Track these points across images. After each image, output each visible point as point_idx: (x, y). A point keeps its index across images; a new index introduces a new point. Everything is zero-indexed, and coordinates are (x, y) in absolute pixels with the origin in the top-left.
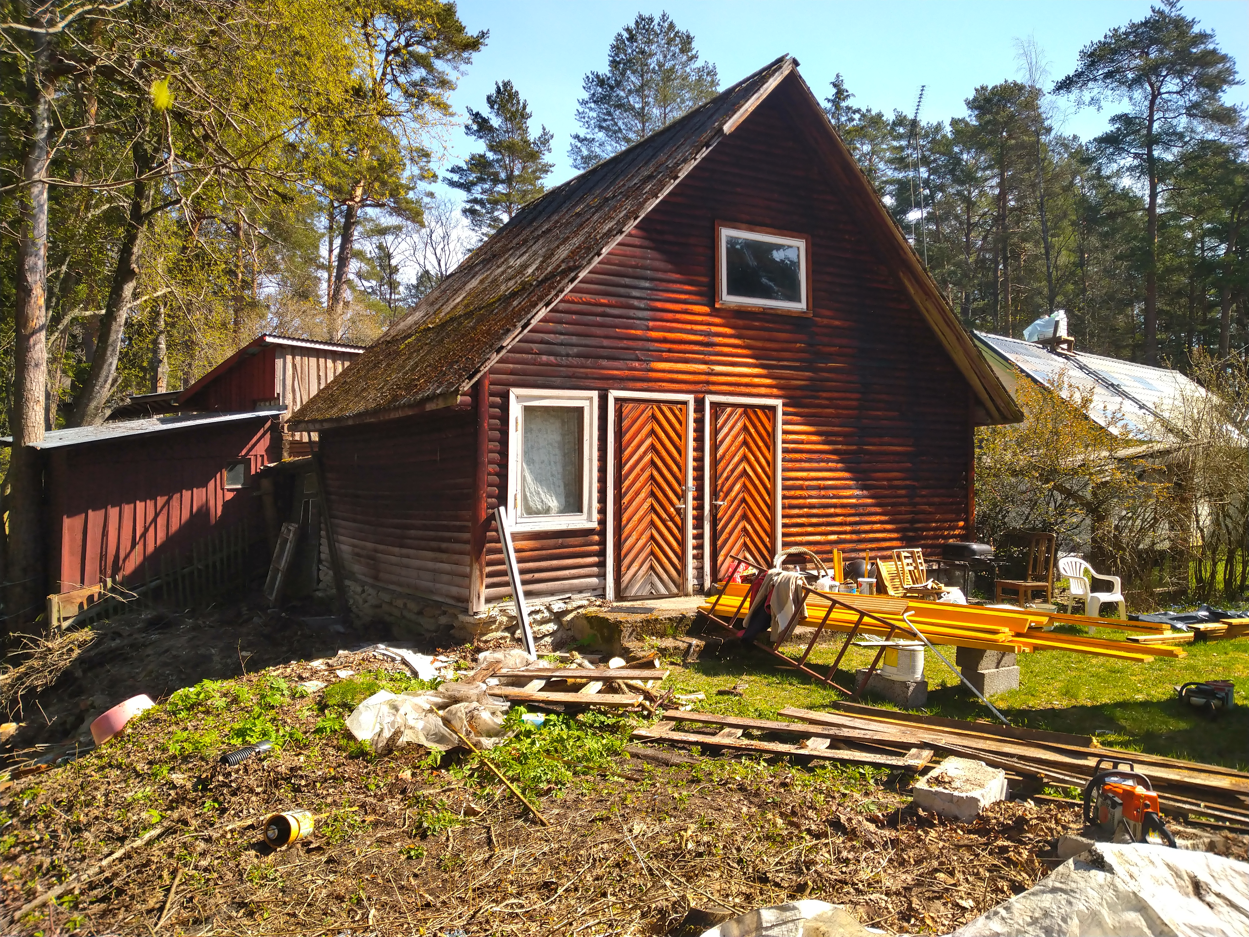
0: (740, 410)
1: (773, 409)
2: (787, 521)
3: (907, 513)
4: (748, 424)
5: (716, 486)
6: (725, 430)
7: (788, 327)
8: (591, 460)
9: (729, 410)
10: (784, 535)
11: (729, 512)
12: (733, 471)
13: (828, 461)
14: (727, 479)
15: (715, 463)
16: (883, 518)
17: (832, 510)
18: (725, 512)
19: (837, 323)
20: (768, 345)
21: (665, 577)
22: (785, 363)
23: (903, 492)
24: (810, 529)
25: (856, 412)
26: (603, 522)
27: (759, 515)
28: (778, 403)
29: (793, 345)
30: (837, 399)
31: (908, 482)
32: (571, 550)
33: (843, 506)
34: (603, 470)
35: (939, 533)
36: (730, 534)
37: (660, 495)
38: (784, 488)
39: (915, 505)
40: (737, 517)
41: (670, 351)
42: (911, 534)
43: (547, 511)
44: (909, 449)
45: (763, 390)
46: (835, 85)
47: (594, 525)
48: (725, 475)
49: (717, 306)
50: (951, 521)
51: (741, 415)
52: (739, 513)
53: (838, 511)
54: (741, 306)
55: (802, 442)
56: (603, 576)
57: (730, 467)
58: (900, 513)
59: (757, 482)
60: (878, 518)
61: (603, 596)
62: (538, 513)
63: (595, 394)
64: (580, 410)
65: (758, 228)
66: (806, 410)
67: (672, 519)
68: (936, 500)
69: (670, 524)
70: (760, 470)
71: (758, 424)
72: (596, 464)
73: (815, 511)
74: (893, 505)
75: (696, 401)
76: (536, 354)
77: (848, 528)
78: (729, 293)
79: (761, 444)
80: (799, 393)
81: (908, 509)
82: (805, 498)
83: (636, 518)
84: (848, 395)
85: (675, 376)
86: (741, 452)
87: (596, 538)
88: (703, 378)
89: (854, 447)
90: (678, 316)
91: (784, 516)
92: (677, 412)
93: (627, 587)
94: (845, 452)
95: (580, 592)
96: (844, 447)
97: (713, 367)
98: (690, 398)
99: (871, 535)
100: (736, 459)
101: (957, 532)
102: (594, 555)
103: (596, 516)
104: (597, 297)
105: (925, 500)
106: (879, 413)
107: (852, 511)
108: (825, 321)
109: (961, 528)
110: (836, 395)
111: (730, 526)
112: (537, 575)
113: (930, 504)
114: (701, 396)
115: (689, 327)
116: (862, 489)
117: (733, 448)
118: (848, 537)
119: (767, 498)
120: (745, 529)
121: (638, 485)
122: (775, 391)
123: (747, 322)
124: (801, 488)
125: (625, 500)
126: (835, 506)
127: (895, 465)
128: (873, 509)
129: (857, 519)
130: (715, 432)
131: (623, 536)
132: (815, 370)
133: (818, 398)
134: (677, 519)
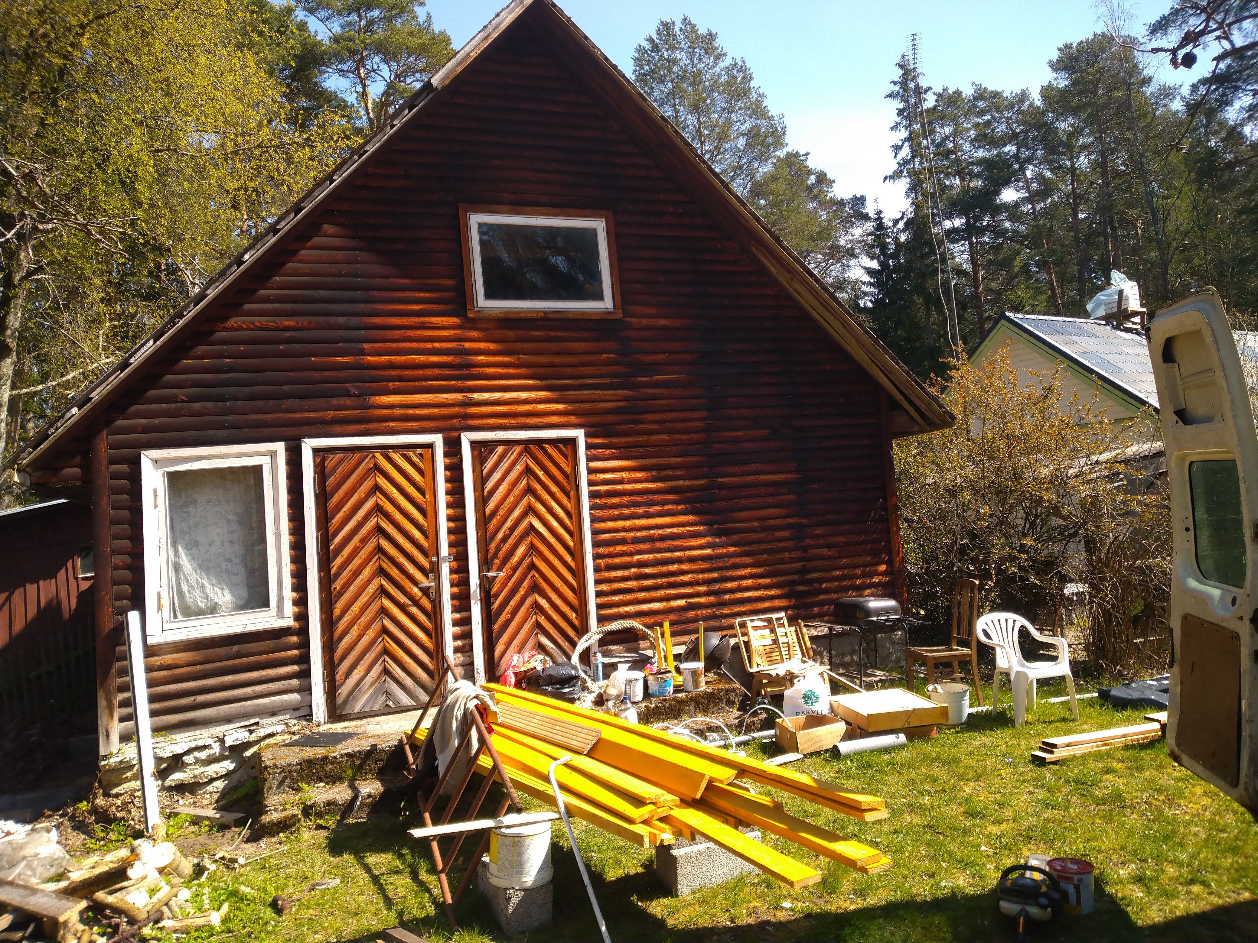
0: (518, 449)
1: (572, 442)
2: (604, 587)
3: (793, 560)
4: (532, 465)
5: (488, 551)
6: (497, 476)
7: (586, 334)
8: (278, 535)
9: (500, 449)
10: (599, 607)
11: (510, 585)
12: (512, 529)
13: (662, 503)
14: (504, 540)
15: (483, 521)
16: (755, 571)
17: (675, 567)
18: (504, 585)
19: (662, 322)
20: (558, 360)
21: (408, 681)
22: (587, 381)
23: (785, 534)
24: (642, 595)
25: (702, 435)
26: (302, 617)
27: (559, 584)
28: (579, 434)
29: (596, 357)
30: (671, 421)
31: (792, 520)
32: (254, 659)
33: (691, 560)
34: (298, 546)
35: (847, 583)
36: (514, 613)
37: (395, 572)
38: (595, 545)
39: (805, 549)
40: (522, 591)
41: (400, 379)
42: (801, 588)
43: (213, 610)
44: (790, 476)
45: (554, 420)
46: (901, 66)
47: (289, 622)
48: (500, 535)
49: (471, 315)
50: (865, 566)
51: (520, 455)
52: (526, 583)
53: (684, 567)
54: (509, 311)
55: (621, 482)
56: (307, 690)
57: (508, 524)
58: (782, 561)
59: (552, 540)
60: (748, 571)
61: (308, 717)
62: (200, 613)
63: (280, 447)
64: (257, 470)
65: (528, 209)
66: (624, 440)
67: (416, 603)
68: (839, 539)
69: (414, 610)
70: (555, 524)
71: (549, 465)
72: (286, 539)
73: (647, 570)
74: (769, 552)
75: (446, 442)
76: (183, 401)
77: (702, 589)
78: (489, 295)
79: (555, 489)
80: (610, 418)
81: (794, 555)
82: (631, 554)
83: (356, 608)
84: (688, 415)
85: (411, 411)
86: (524, 502)
87: (295, 639)
88: (456, 410)
89: (703, 481)
90: (411, 333)
91: (597, 582)
92: (415, 459)
93: (346, 701)
94: (689, 489)
95: (274, 714)
96: (688, 483)
97: (471, 395)
98: (437, 439)
99: (739, 595)
100: (517, 513)
101: (876, 579)
102: (292, 663)
103: (290, 610)
104: (277, 319)
105: (820, 541)
106: (738, 434)
107: (707, 565)
108: (645, 322)
109: (883, 574)
110: (669, 416)
111: (513, 603)
112: (200, 698)
113: (829, 546)
114: (455, 434)
115: (429, 345)
116: (719, 534)
117: (511, 499)
118: (702, 600)
119: (569, 559)
120: (536, 606)
121: (357, 562)
122: (573, 419)
123: (520, 332)
124: (623, 541)
125: (338, 585)
126: (678, 561)
127: (770, 500)
128: (738, 560)
129: (716, 575)
130: (480, 480)
131: (337, 633)
132: (634, 387)
133: (642, 422)
134: (425, 602)
